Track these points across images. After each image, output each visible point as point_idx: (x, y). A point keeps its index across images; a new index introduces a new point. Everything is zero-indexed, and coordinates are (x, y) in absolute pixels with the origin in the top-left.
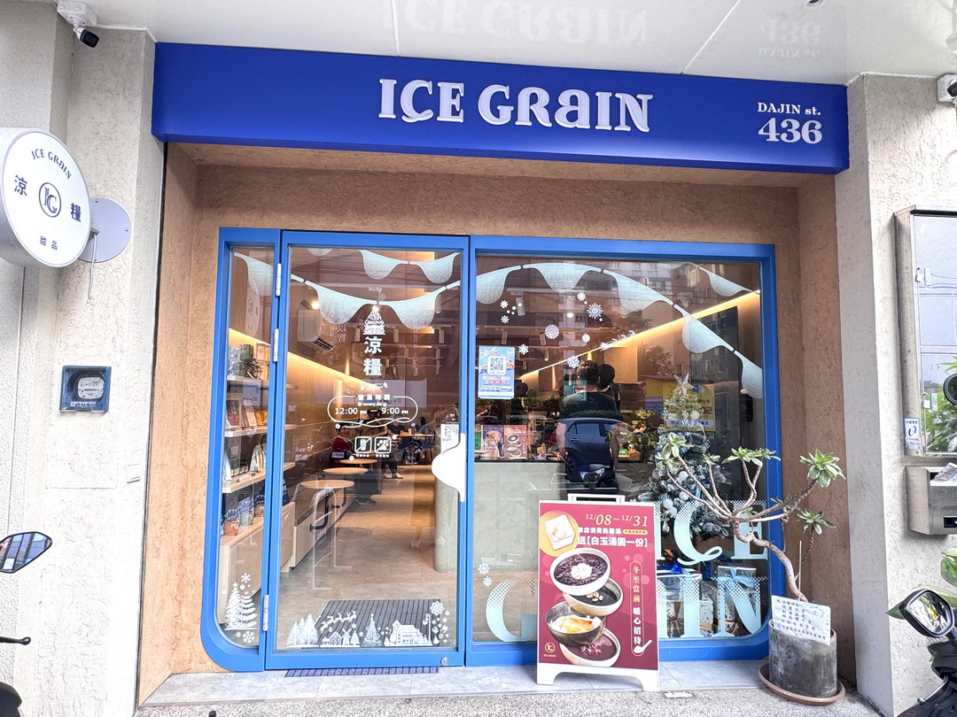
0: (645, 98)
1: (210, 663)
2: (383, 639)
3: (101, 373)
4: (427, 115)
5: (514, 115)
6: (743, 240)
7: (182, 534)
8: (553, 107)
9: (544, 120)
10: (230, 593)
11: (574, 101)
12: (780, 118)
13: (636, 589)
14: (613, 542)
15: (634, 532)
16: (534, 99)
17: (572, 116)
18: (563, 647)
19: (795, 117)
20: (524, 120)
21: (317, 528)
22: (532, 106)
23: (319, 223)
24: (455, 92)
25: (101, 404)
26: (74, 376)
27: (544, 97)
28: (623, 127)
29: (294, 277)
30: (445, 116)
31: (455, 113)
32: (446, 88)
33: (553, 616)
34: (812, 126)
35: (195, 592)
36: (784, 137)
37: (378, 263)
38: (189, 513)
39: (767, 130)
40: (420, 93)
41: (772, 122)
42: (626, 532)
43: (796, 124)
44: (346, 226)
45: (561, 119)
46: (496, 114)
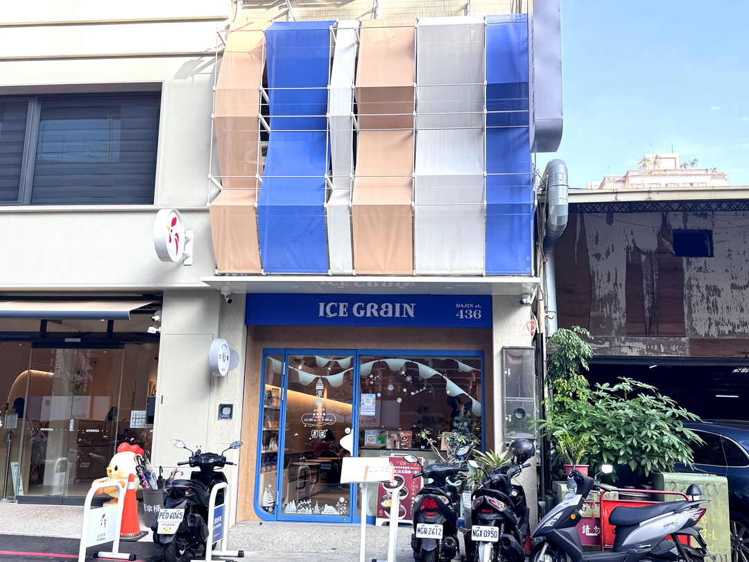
0: (413, 305)
1: (257, 517)
2: (321, 511)
3: (230, 406)
4: (335, 315)
5: (365, 313)
6: (471, 349)
7: (248, 467)
8: (379, 310)
9: (376, 314)
10: (264, 492)
11: (387, 307)
12: (464, 309)
13: (413, 490)
14: (406, 472)
15: (414, 468)
16: (372, 307)
17: (386, 313)
18: (386, 512)
19: (471, 309)
20: (369, 314)
21: (300, 488)
22: (371, 310)
23: (299, 346)
24: (345, 306)
25: (230, 416)
26: (222, 407)
27: (376, 306)
28: (404, 316)
29: (290, 367)
30: (341, 314)
31: (345, 313)
32: (342, 305)
33: (383, 500)
34: (477, 312)
35: (252, 489)
36: (466, 316)
37: (321, 360)
38: (250, 458)
39: (460, 314)
40: (332, 307)
41: (462, 311)
42: (411, 468)
43: (471, 312)
44: (309, 347)
45: (382, 313)
46: (359, 313)
